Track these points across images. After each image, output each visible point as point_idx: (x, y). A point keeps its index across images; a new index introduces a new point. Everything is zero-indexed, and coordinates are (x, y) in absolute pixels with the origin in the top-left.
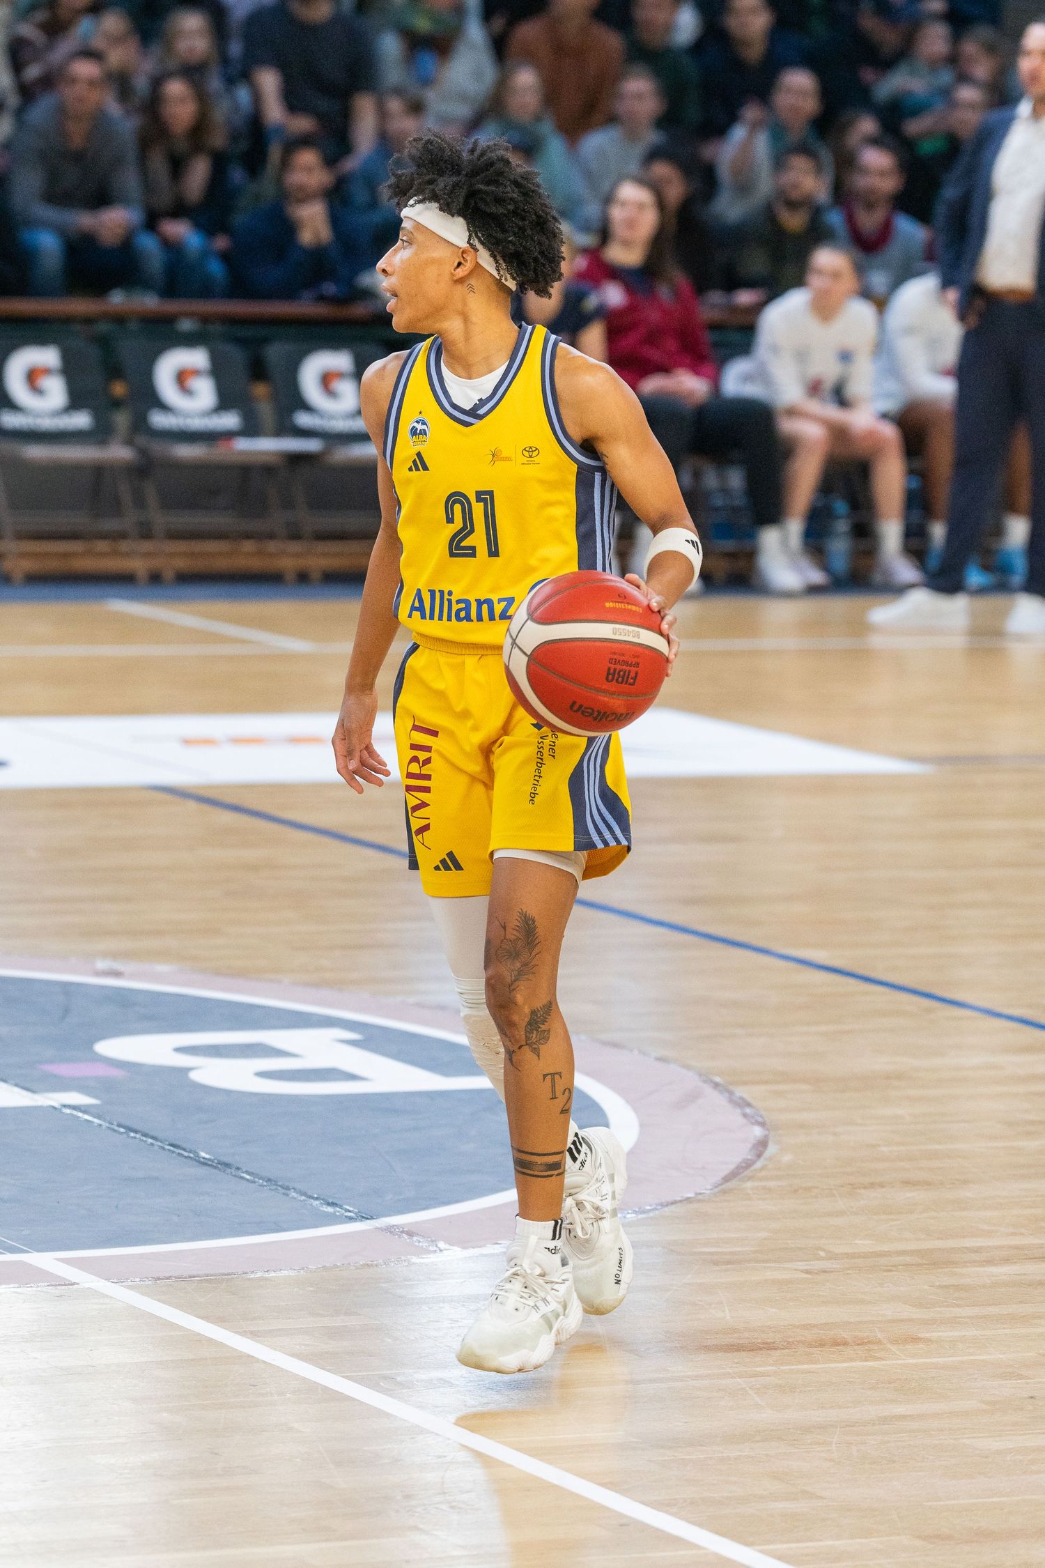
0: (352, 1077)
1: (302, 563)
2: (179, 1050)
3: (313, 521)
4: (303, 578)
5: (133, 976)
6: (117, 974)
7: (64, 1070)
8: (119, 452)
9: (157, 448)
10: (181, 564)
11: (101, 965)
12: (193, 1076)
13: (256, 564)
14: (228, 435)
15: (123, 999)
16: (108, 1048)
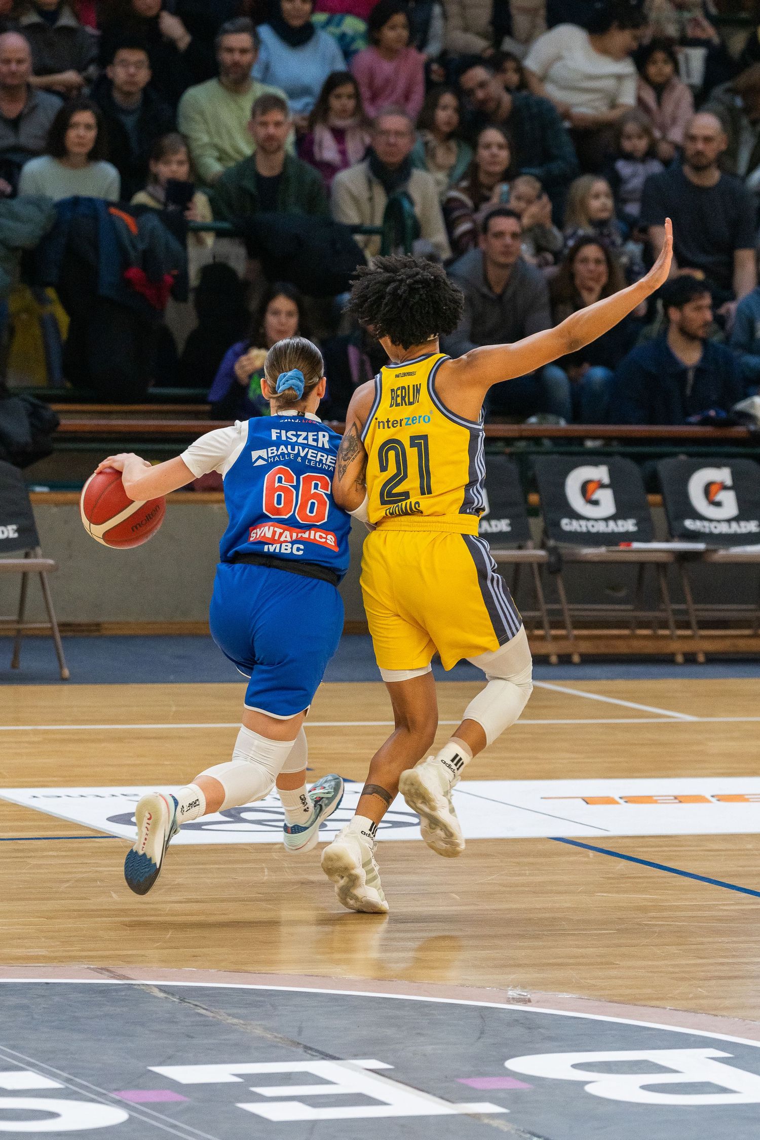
0: (724, 1090)
1: (689, 646)
2: (575, 1066)
3: (697, 610)
4: (690, 659)
5: (539, 1003)
6: (527, 1001)
7: (479, 1083)
8: (534, 553)
9: (566, 548)
10: (586, 647)
11: (512, 993)
12: (588, 1088)
13: (649, 647)
14: (627, 537)
15: (529, 1022)
16: (515, 1064)
